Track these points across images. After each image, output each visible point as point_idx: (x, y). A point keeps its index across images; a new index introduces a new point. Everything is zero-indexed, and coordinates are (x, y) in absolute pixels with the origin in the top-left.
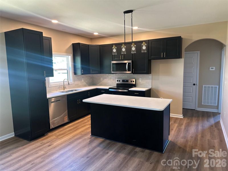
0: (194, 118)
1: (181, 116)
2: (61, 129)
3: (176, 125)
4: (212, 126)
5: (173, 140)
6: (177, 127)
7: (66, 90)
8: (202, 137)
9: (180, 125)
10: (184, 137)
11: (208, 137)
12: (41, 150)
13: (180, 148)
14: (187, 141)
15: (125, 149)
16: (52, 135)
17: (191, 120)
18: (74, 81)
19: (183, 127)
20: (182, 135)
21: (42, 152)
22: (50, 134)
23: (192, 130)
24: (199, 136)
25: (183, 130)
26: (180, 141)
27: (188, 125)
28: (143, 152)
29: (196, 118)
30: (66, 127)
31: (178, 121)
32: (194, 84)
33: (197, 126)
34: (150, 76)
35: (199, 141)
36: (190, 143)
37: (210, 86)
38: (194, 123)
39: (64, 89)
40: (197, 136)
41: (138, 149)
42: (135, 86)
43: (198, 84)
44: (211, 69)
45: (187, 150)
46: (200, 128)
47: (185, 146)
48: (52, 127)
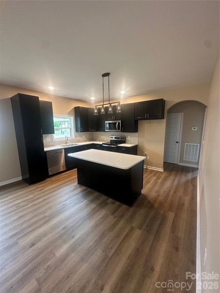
0: (173, 172)
1: (161, 170)
2: (59, 176)
3: (155, 178)
4: (188, 181)
5: (145, 194)
6: (155, 180)
7: (68, 144)
8: (175, 192)
9: (158, 178)
10: (158, 191)
11: (180, 193)
12: (32, 193)
13: (149, 202)
14: (158, 196)
15: (98, 199)
16: (49, 181)
17: (170, 174)
18: (76, 137)
19: (160, 181)
20: (156, 188)
21: (32, 196)
22: (48, 179)
23: (168, 184)
24: (172, 191)
25: (159, 184)
26: (153, 195)
27: (165, 179)
28: (113, 203)
29: (175, 172)
30: (63, 174)
31: (158, 175)
32: (177, 142)
33: (174, 180)
34: (136, 134)
35: (170, 197)
36: (161, 198)
37: (192, 144)
38: (172, 177)
39: (66, 144)
40: (170, 191)
41: (110, 200)
42: (124, 142)
43: (180, 141)
44: (193, 129)
45: (155, 206)
46: (176, 182)
47: (155, 201)
48: (50, 173)
